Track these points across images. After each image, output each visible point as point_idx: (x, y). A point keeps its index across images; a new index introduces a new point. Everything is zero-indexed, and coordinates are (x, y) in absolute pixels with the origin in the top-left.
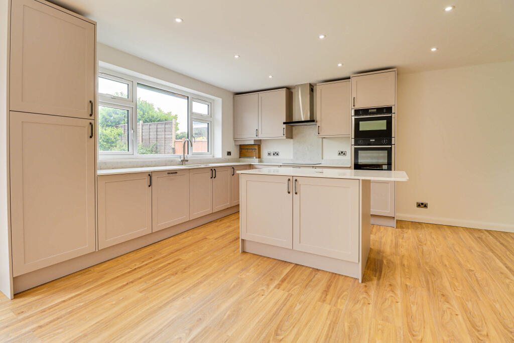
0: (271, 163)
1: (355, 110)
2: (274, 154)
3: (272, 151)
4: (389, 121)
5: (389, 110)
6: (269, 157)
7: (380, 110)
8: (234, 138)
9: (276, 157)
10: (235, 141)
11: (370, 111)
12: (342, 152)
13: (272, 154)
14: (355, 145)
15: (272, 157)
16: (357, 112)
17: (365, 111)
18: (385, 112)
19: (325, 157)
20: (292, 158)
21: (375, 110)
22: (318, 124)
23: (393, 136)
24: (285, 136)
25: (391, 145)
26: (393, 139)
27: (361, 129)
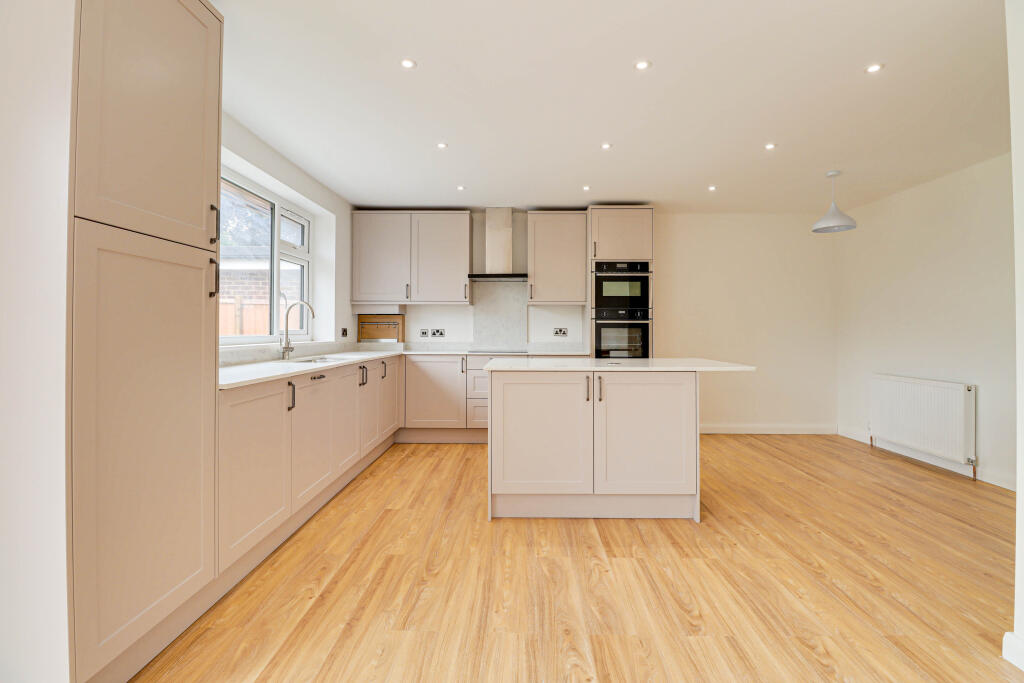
0: (428, 350)
1: (596, 263)
2: (434, 334)
3: (430, 328)
4: (645, 283)
5: (645, 266)
6: (424, 339)
7: (632, 266)
8: (352, 300)
9: (438, 339)
10: (353, 305)
11: (618, 266)
12: (561, 331)
13: (430, 333)
14: (596, 319)
15: (430, 338)
16: (599, 266)
17: (611, 266)
18: (638, 270)
19: (532, 339)
20: (471, 339)
21: (625, 266)
22: (530, 281)
23: (650, 306)
24: (467, 299)
25: (648, 319)
26: (650, 311)
27: (606, 293)
